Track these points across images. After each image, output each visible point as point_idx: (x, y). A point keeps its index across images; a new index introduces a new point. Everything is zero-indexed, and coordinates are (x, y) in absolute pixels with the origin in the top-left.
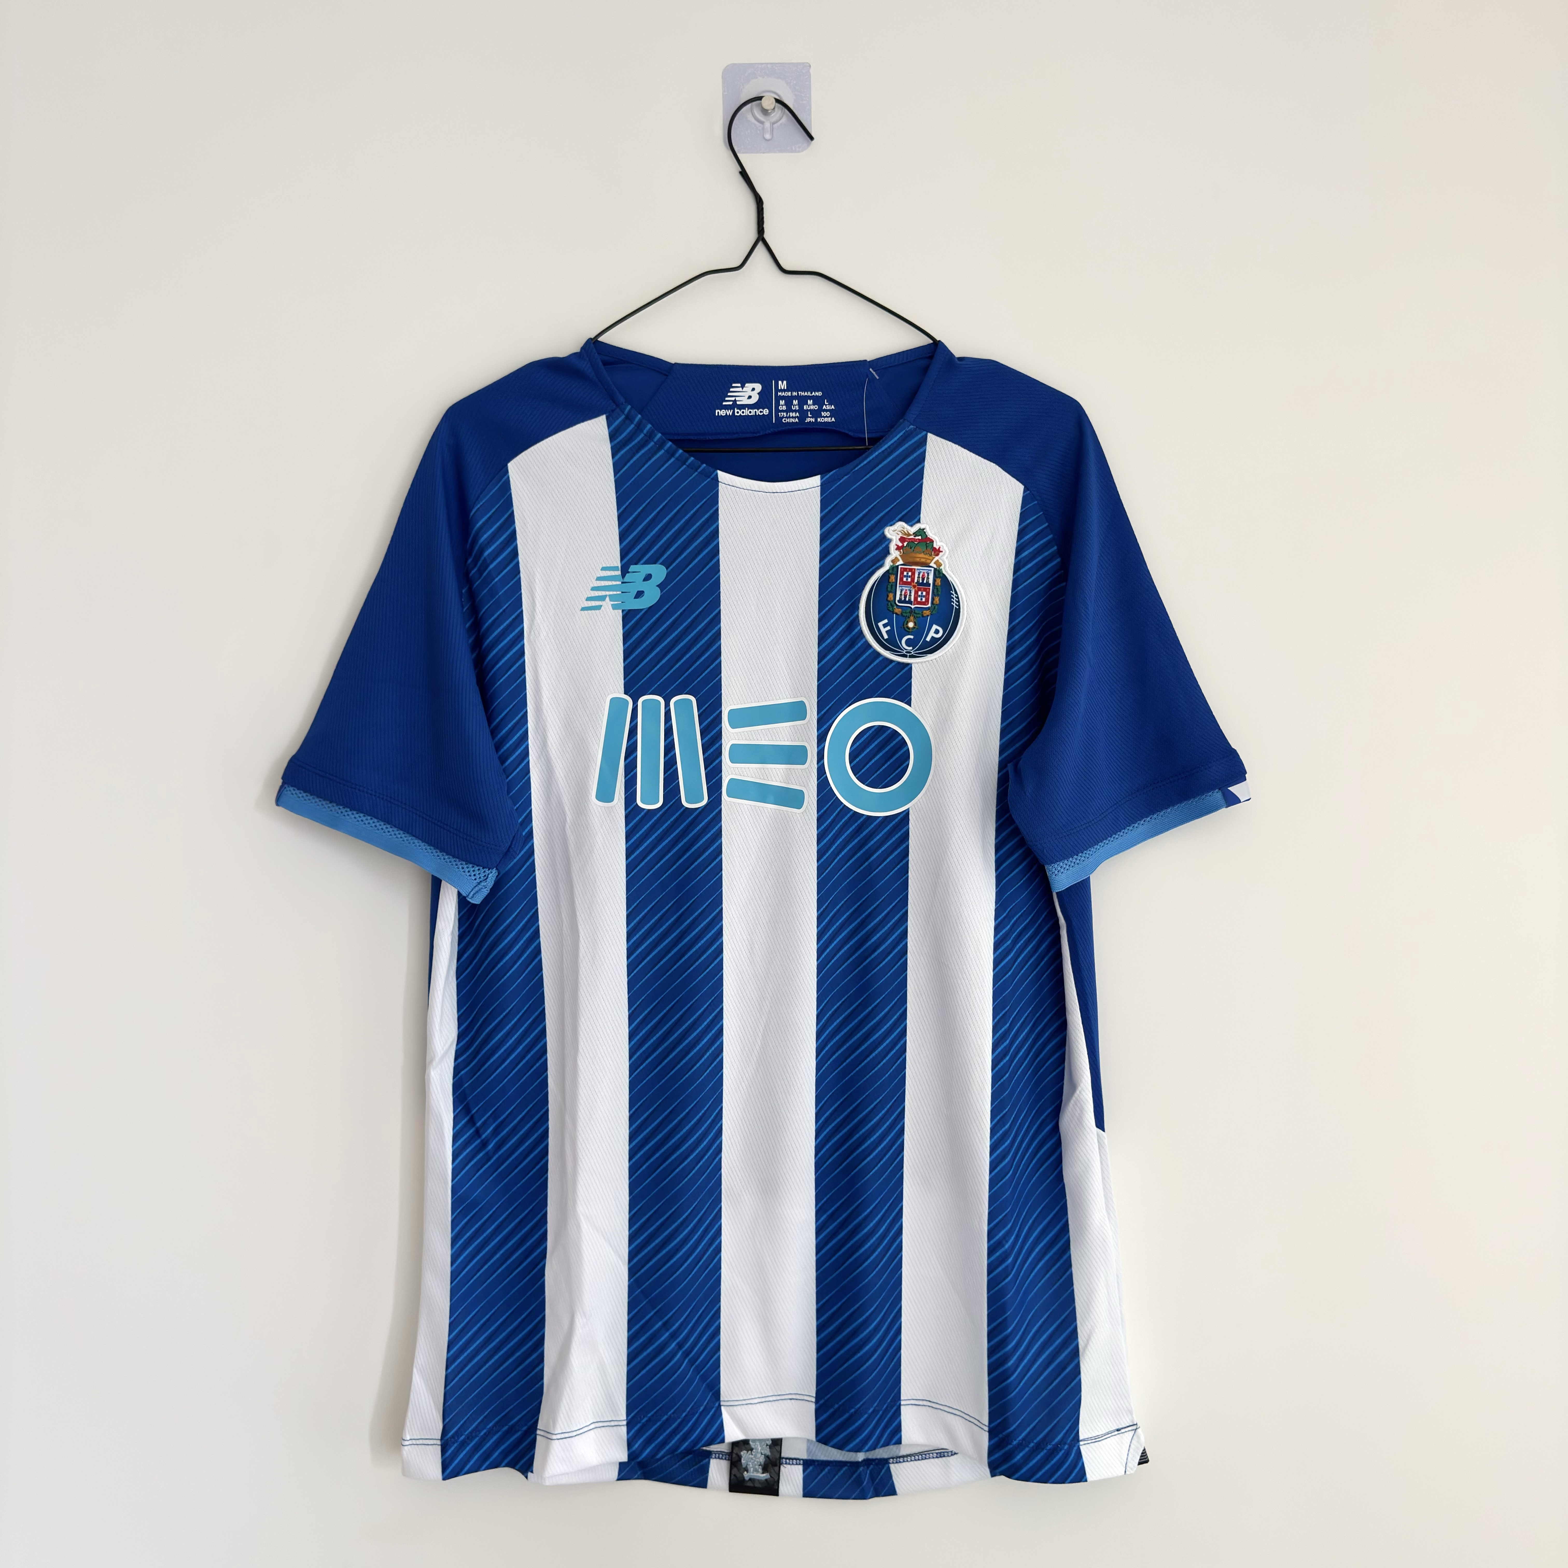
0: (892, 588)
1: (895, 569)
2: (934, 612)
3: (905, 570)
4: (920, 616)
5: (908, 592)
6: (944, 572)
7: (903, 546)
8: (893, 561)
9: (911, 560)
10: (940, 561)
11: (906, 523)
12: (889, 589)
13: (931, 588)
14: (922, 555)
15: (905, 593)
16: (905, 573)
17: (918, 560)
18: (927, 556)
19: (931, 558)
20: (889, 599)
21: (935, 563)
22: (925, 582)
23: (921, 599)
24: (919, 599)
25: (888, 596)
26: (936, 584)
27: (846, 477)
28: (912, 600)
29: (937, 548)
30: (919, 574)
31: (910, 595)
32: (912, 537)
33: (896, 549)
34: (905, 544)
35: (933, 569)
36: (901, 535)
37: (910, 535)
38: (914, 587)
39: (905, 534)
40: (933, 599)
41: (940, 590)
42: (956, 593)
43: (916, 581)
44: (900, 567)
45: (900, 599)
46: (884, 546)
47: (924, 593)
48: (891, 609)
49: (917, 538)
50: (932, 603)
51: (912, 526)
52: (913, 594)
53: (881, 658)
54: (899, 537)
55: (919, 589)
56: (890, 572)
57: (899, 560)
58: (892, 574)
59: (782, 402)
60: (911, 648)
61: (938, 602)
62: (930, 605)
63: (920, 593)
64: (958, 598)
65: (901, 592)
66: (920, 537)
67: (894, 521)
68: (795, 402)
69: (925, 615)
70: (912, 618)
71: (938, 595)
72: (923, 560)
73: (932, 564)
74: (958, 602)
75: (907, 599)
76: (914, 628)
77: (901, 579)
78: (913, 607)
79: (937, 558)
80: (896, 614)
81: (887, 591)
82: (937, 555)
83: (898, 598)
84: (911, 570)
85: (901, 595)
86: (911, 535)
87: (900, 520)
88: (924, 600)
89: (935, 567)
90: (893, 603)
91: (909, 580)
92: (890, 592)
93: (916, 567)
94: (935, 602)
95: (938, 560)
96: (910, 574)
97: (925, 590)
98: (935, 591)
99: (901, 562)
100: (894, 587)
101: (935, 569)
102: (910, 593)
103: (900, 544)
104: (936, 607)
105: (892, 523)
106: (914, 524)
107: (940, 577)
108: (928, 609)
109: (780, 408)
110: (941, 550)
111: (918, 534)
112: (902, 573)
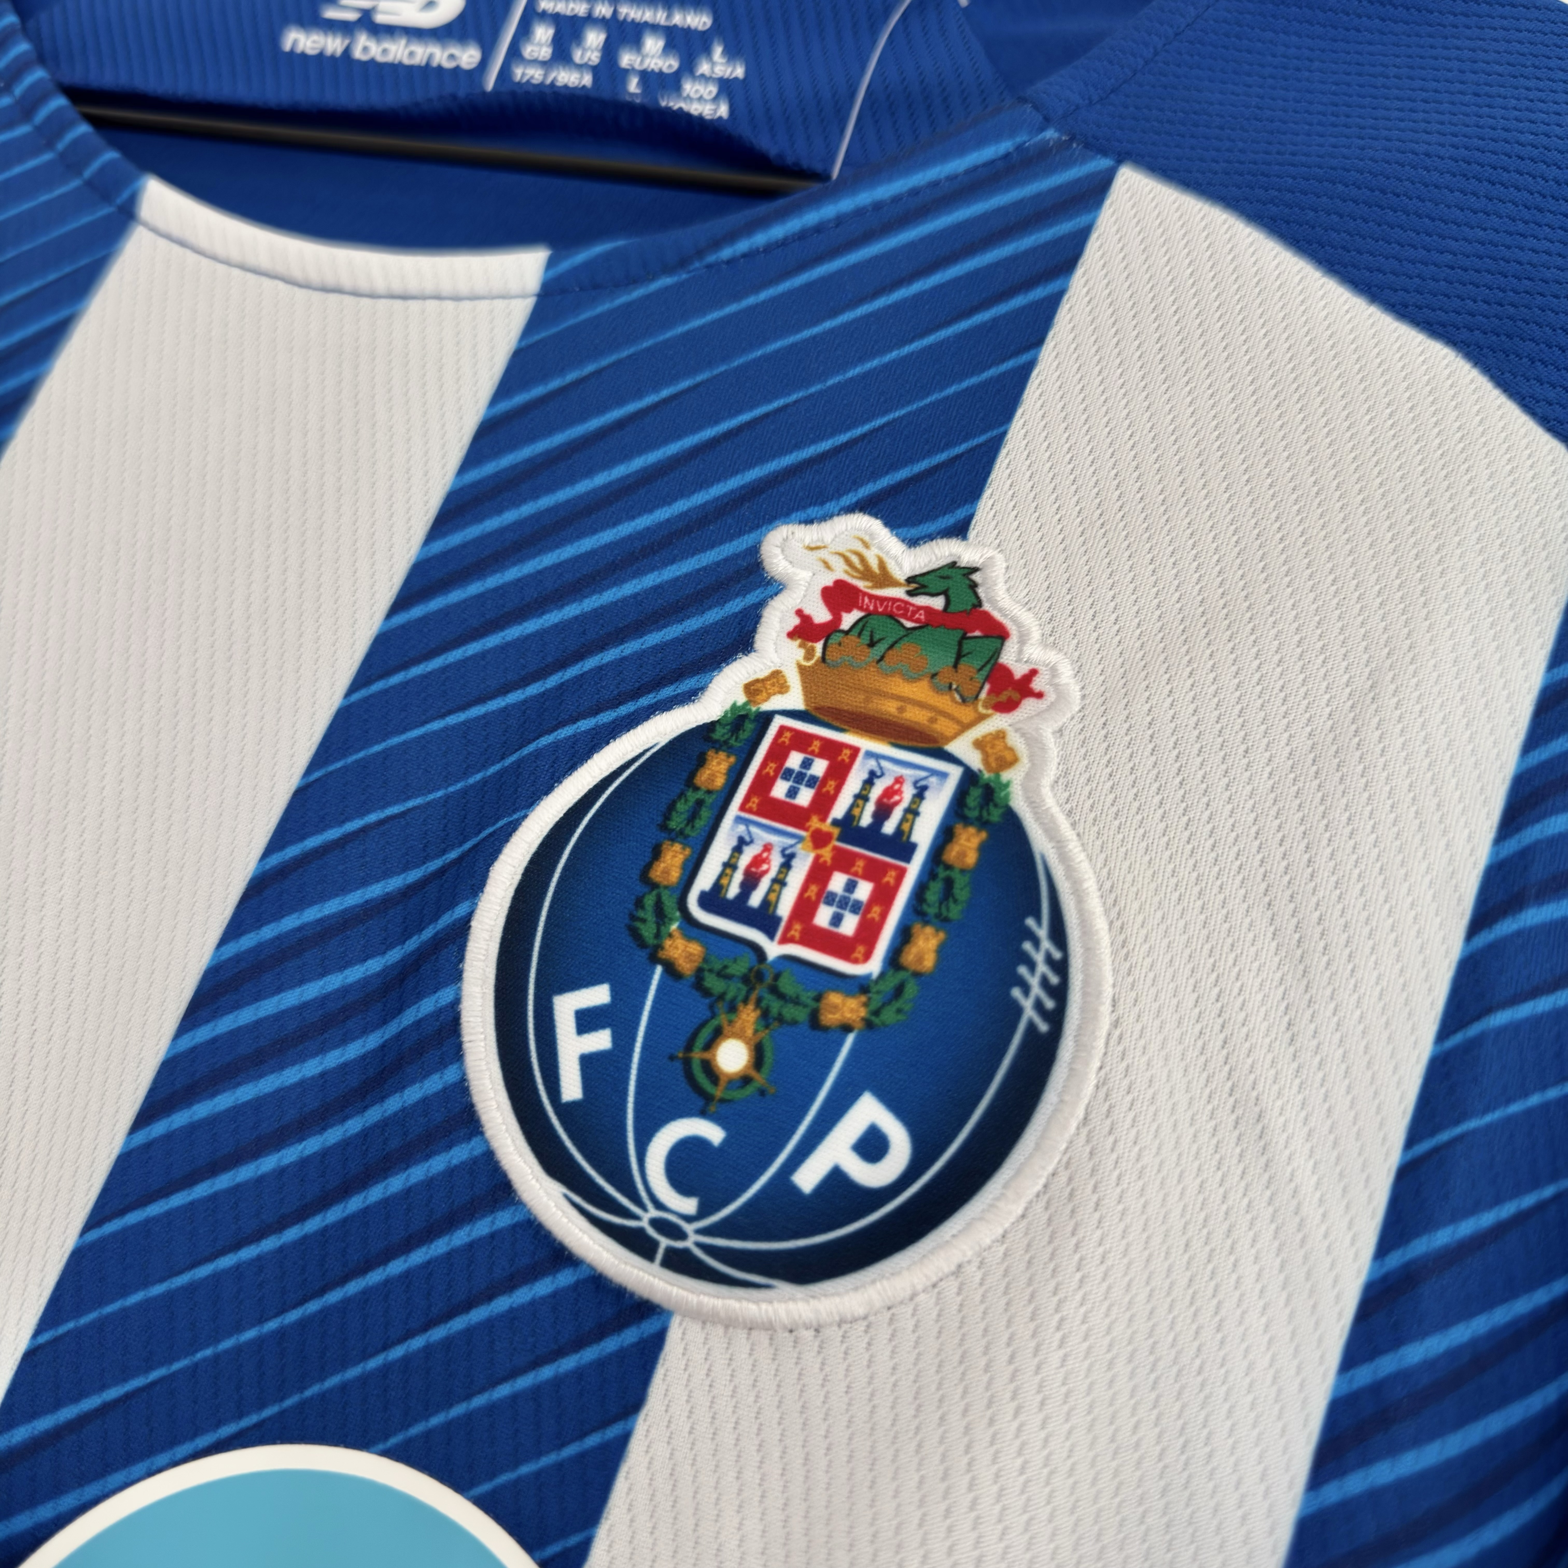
0: (693, 816)
1: (749, 726)
2: (889, 1016)
3: (801, 741)
4: (801, 1015)
5: (776, 860)
6: (1019, 803)
7: (828, 631)
8: (753, 689)
9: (853, 701)
10: (1015, 740)
11: (891, 523)
12: (676, 822)
13: (914, 869)
14: (920, 690)
15: (758, 861)
16: (795, 760)
17: (890, 708)
18: (944, 702)
19: (965, 713)
20: (657, 873)
21: (979, 744)
22: (889, 827)
23: (837, 920)
24: (823, 916)
25: (656, 853)
26: (952, 854)
27: (666, 281)
28: (785, 909)
29: (1019, 671)
30: (869, 782)
31: (780, 882)
32: (898, 593)
33: (791, 635)
34: (849, 619)
35: (955, 773)
36: (840, 572)
37: (884, 578)
38: (819, 840)
39: (866, 573)
40: (904, 935)
41: (962, 891)
42: (1059, 934)
43: (839, 810)
44: (779, 721)
45: (718, 887)
46: (735, 606)
47: (864, 891)
48: (648, 931)
49: (922, 601)
50: (894, 960)
51: (913, 543)
52: (796, 878)
53: (504, 1219)
54: (828, 580)
55: (843, 862)
56: (719, 734)
57: (783, 688)
58: (718, 746)
59: (543, 33)
60: (689, 1205)
61: (929, 962)
62: (874, 966)
63: (837, 882)
64: (1061, 967)
65: (738, 850)
66: (938, 603)
67: (831, 506)
68: (594, 39)
69: (829, 1018)
70: (749, 1016)
71: (942, 921)
72: (916, 716)
73: (961, 747)
74: (1060, 993)
75: (755, 900)
76: (744, 1080)
77: (763, 784)
78: (773, 950)
79: (997, 722)
80: (671, 969)
81: (664, 827)
82: (1008, 707)
83: (704, 881)
84: (830, 749)
85: (730, 866)
86: (895, 583)
87: (866, 506)
88: (849, 925)
89: (975, 760)
90: (670, 903)
91: (805, 797)
92: (677, 836)
93: (864, 743)
94: (909, 957)
95: (1000, 735)
96: (819, 767)
97: (873, 872)
98: (933, 895)
99: (795, 699)
100: (706, 814)
101: (970, 778)
102: (786, 866)
103: (821, 615)
104: (911, 990)
105: (812, 511)
106: (931, 537)
107: (982, 824)
108: (862, 986)
109: (528, 51)
110: (1037, 684)
111: (936, 584)
112: (778, 753)
